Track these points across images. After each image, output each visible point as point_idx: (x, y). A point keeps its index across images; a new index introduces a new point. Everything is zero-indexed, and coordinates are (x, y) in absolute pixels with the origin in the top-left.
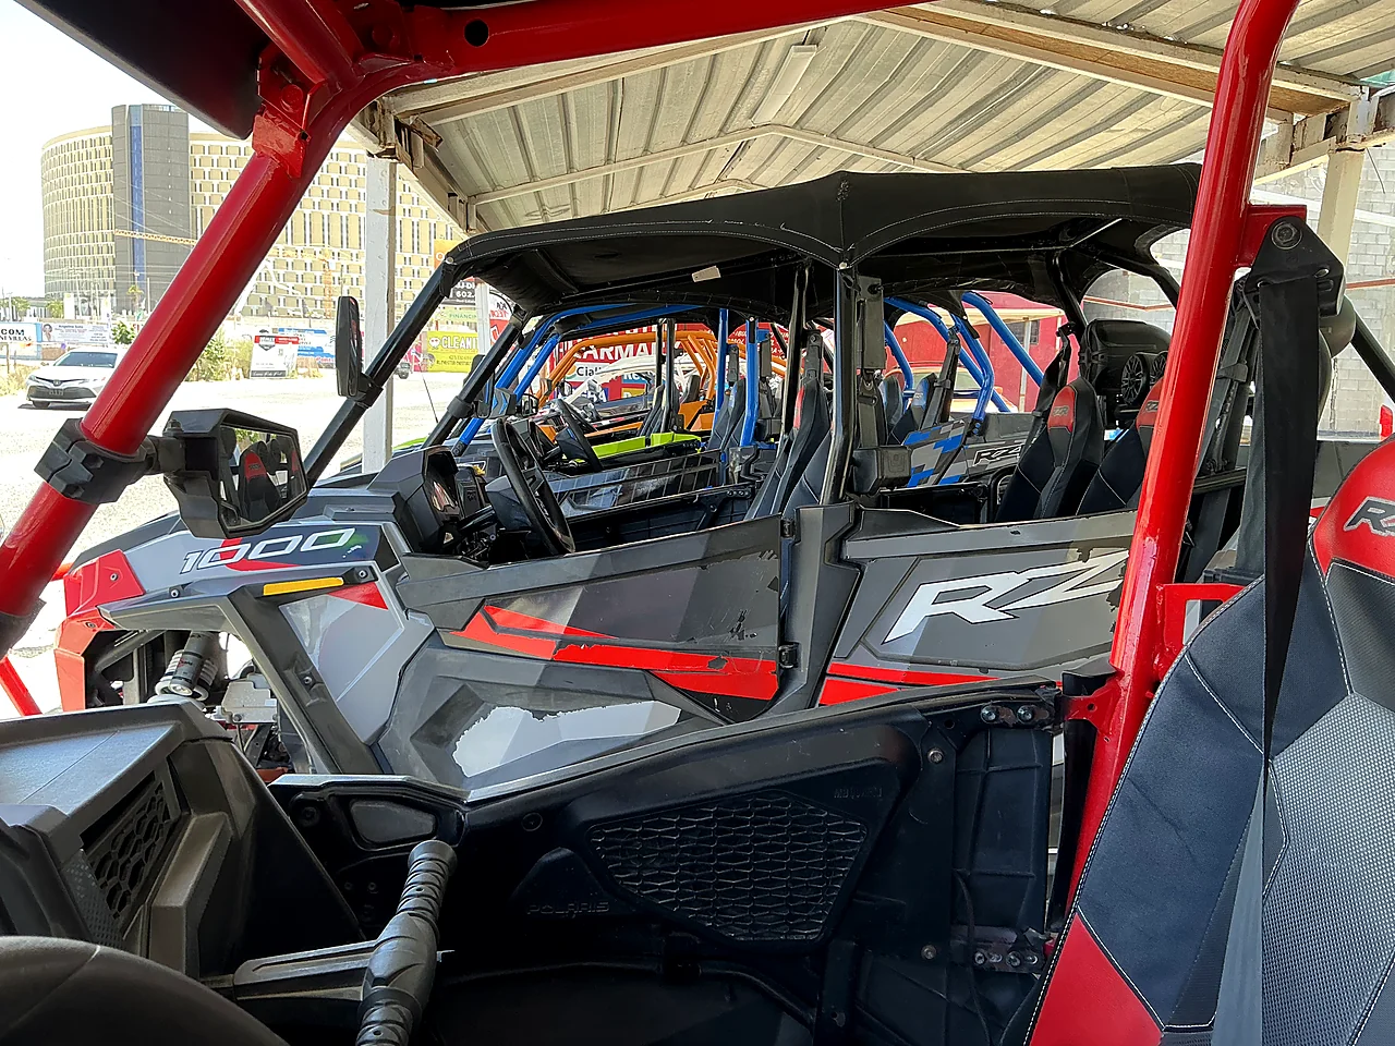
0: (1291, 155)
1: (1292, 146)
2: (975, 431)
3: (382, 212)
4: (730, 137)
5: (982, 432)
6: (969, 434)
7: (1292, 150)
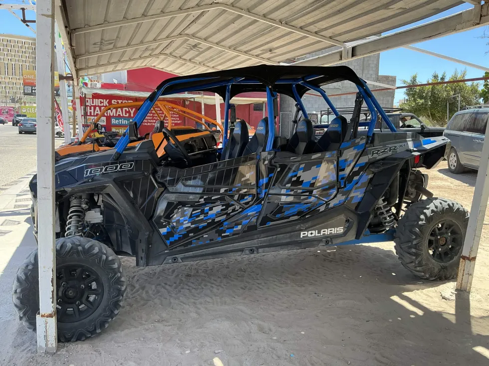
0: (480, 19)
1: (481, 15)
2: (369, 142)
3: (48, 16)
4: (201, 7)
5: (372, 142)
6: (367, 143)
7: (481, 16)
